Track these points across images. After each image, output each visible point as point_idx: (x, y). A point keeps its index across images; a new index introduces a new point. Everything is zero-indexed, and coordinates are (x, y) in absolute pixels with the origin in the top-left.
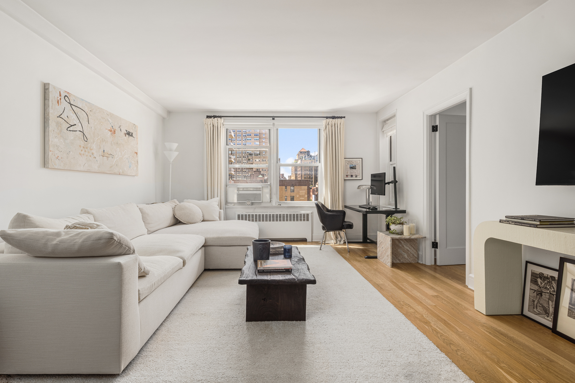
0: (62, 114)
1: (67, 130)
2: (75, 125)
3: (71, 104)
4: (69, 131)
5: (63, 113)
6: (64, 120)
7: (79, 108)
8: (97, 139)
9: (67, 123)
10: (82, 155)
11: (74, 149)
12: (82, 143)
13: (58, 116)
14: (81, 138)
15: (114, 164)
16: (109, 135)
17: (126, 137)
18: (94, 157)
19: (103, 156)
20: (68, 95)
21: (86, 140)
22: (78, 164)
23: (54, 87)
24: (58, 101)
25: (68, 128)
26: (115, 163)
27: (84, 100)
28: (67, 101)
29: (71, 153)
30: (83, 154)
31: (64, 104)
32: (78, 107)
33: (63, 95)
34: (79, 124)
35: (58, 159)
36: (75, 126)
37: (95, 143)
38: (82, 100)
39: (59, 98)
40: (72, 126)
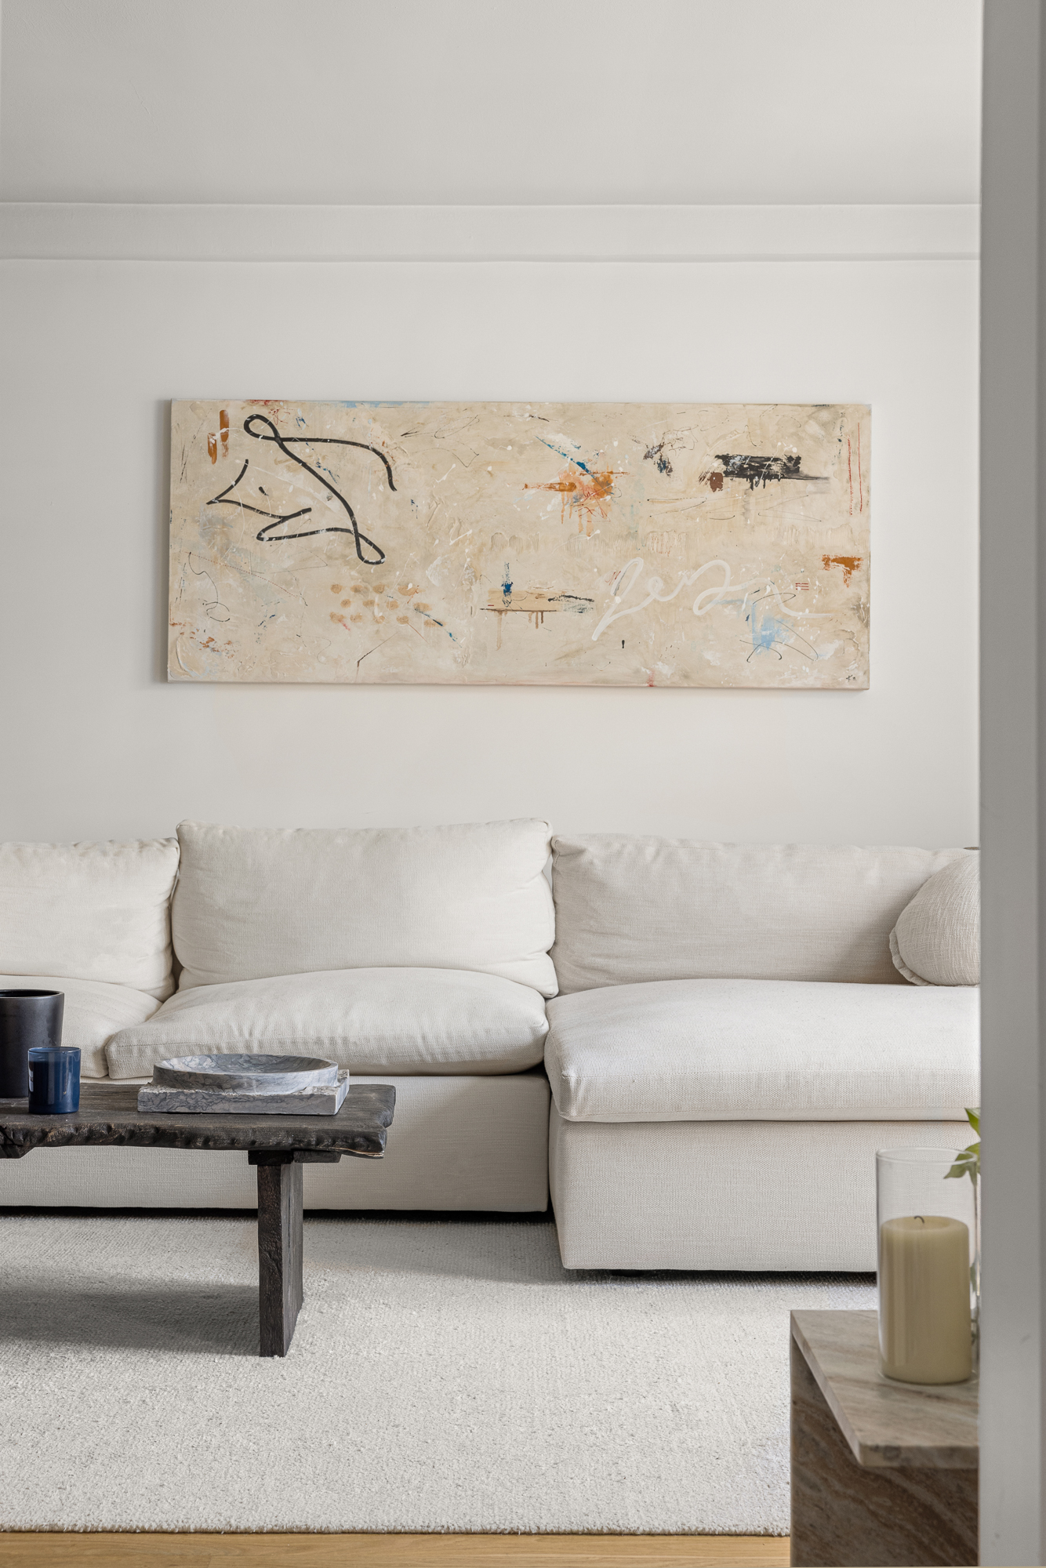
0: (232, 487)
1: (262, 539)
2: (309, 510)
3: (281, 441)
4: (271, 539)
5: (237, 481)
6: (244, 506)
7: (331, 441)
8: (456, 544)
9: (262, 513)
10: (348, 622)
11: (301, 602)
12: (351, 574)
13: (212, 498)
14: (344, 556)
15: (594, 638)
16: (549, 508)
17: (718, 492)
18: (427, 623)
19: (500, 612)
20: (264, 412)
21: (374, 556)
22: (323, 659)
23: (193, 407)
24: (215, 445)
25: (264, 530)
26: (603, 634)
27: (362, 403)
28: (257, 436)
29: (282, 619)
30: (356, 618)
31: (243, 446)
32: (325, 441)
33: (237, 418)
34: (328, 504)
35: (208, 650)
36: (306, 516)
37: (438, 561)
38: (351, 404)
39: (218, 436)
40: (284, 519)
